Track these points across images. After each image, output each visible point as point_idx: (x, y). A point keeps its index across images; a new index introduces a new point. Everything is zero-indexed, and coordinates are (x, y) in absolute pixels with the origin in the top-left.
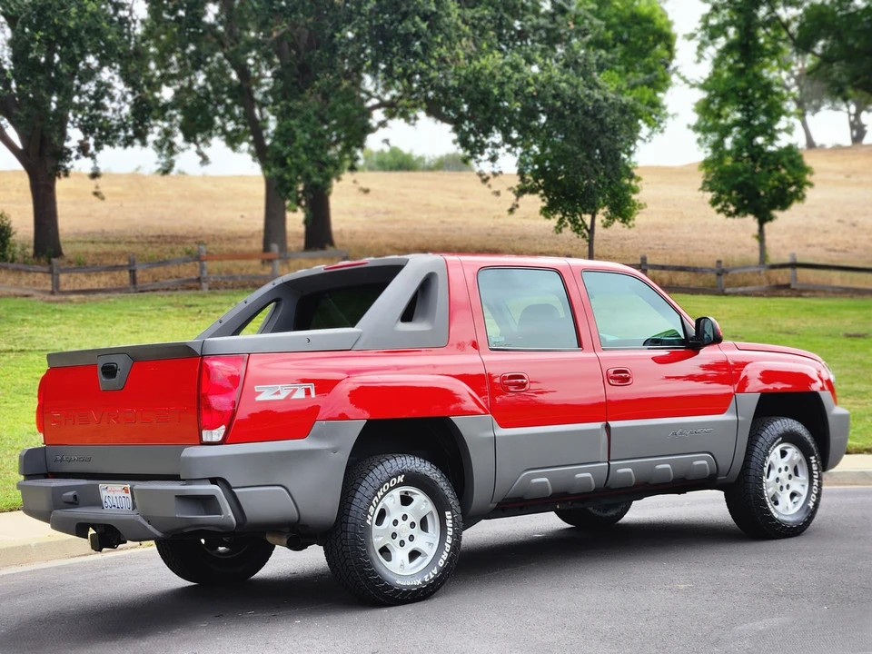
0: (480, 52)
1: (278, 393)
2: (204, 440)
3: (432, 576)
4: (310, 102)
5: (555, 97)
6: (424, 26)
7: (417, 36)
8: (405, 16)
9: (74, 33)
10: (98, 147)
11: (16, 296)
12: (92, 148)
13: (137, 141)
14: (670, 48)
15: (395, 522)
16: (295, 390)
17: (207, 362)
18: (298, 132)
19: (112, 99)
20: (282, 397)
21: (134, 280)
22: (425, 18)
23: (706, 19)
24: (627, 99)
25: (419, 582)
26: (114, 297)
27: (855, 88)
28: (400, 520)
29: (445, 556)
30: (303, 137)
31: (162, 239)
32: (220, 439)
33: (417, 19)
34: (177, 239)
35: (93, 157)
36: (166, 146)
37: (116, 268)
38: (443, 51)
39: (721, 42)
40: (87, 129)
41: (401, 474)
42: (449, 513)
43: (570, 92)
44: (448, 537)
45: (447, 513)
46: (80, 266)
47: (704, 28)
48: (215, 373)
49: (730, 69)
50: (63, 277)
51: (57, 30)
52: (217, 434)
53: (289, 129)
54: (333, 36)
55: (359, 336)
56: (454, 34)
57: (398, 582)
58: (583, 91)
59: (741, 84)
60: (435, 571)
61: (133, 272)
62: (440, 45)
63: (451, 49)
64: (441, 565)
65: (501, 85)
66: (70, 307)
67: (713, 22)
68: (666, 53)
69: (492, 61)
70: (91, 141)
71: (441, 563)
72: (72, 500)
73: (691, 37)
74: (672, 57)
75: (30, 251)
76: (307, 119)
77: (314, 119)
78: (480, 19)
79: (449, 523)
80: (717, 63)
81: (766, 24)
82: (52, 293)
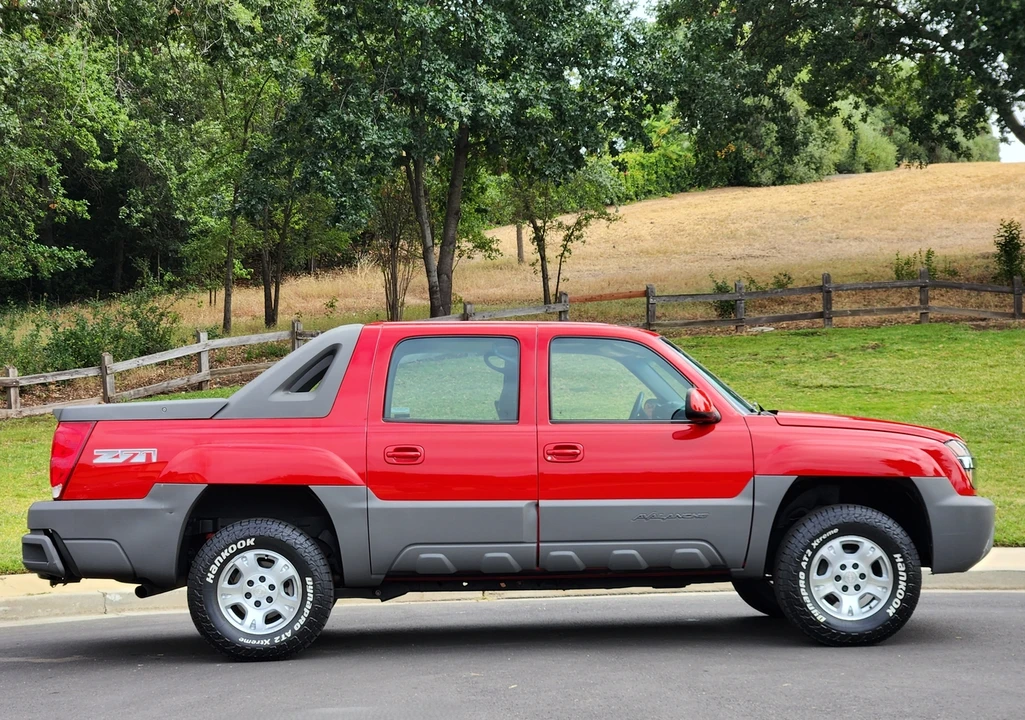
1: (117, 456)
3: (284, 638)
20: (120, 460)
25: (267, 642)
29: (302, 620)
41: (250, 537)
42: (310, 579)
44: (308, 602)
45: (307, 579)
60: (289, 634)
64: (296, 629)
71: (297, 627)
79: (310, 589)
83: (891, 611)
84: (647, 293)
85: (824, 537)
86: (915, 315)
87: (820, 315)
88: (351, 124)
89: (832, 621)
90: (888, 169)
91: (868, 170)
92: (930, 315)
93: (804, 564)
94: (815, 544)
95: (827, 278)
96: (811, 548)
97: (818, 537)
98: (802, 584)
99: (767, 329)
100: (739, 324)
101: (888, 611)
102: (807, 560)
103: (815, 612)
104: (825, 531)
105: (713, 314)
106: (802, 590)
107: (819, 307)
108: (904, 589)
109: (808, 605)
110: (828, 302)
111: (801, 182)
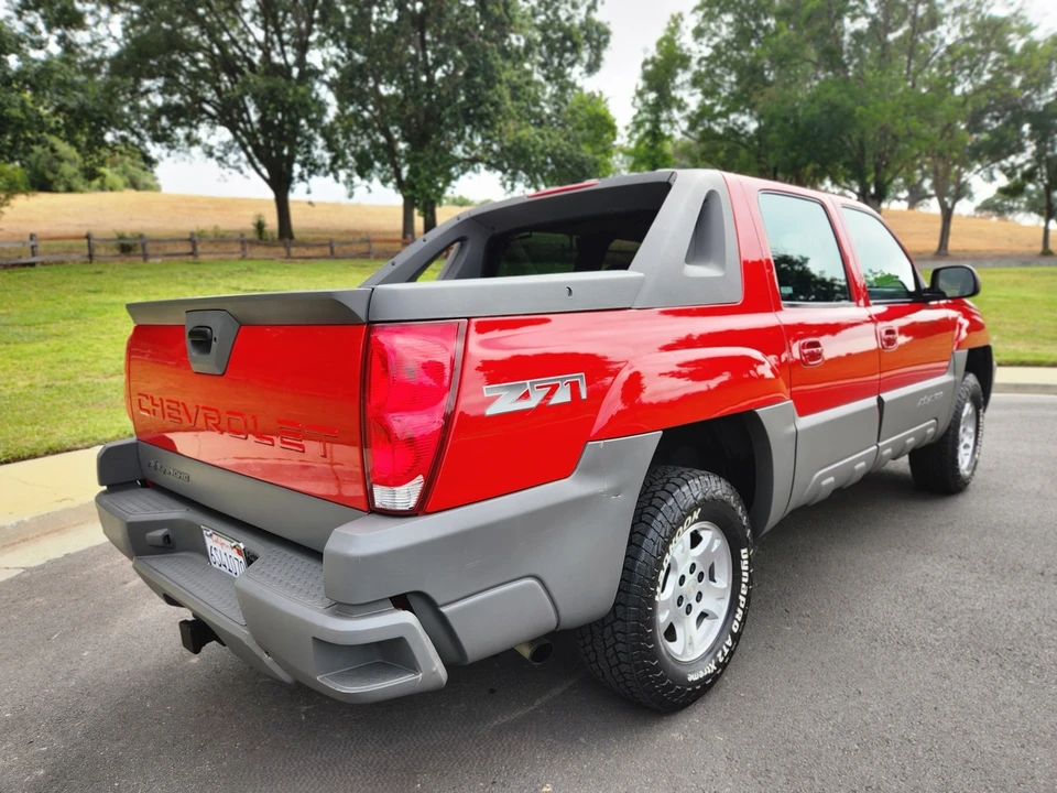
0: (520, 129)
1: (526, 397)
2: (377, 504)
4: (429, 153)
5: (562, 155)
6: (492, 109)
7: (488, 115)
8: (481, 103)
9: (292, 106)
10: (309, 175)
11: (265, 259)
12: (306, 177)
13: (331, 175)
14: (614, 135)
15: (682, 580)
16: (554, 388)
17: (381, 338)
18: (422, 170)
19: (316, 147)
20: (533, 402)
21: (332, 252)
22: (492, 105)
23: (635, 117)
24: (598, 157)
26: (321, 262)
27: (702, 160)
28: (687, 574)
29: (739, 614)
30: (425, 173)
31: (348, 232)
32: (412, 504)
33: (488, 105)
34: (357, 233)
35: (307, 182)
36: (349, 182)
37: (322, 245)
38: (502, 124)
39: (642, 131)
40: (303, 164)
41: (696, 508)
42: (745, 550)
43: (568, 153)
45: (742, 551)
46: (304, 244)
47: (634, 123)
48: (400, 362)
49: (647, 146)
50: (293, 250)
51: (282, 103)
52: (406, 495)
53: (416, 168)
54: (440, 114)
55: (641, 281)
56: (507, 116)
57: (692, 678)
58: (575, 153)
59: (653, 154)
60: (729, 642)
61: (332, 248)
62: (500, 121)
63: (506, 124)
64: (736, 630)
65: (534, 146)
66: (294, 265)
67: (639, 119)
68: (611, 137)
69: (529, 132)
70: (306, 173)
71: (736, 627)
72: (161, 543)
73: (627, 128)
74: (615, 139)
75: (276, 236)
76: (426, 163)
77: (430, 163)
78: (522, 108)
80: (640, 142)
81: (665, 122)
82: (287, 258)
84: (88, 237)
86: (240, 256)
87: (191, 254)
90: (121, 190)
91: (112, 189)
92: (249, 256)
95: (192, 234)
99: (159, 261)
100: (146, 257)
105: (117, 252)
107: (190, 250)
110: (194, 247)
111: (81, 192)
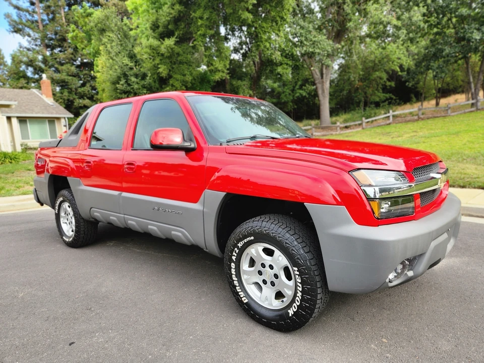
83: (291, 312)
85: (245, 240)
88: (440, 49)
89: (253, 304)
93: (234, 258)
94: (240, 245)
96: (238, 247)
97: (241, 240)
98: (233, 271)
101: (289, 311)
102: (236, 255)
103: (242, 294)
104: (245, 237)
106: (233, 276)
108: (300, 297)
109: (237, 288)
